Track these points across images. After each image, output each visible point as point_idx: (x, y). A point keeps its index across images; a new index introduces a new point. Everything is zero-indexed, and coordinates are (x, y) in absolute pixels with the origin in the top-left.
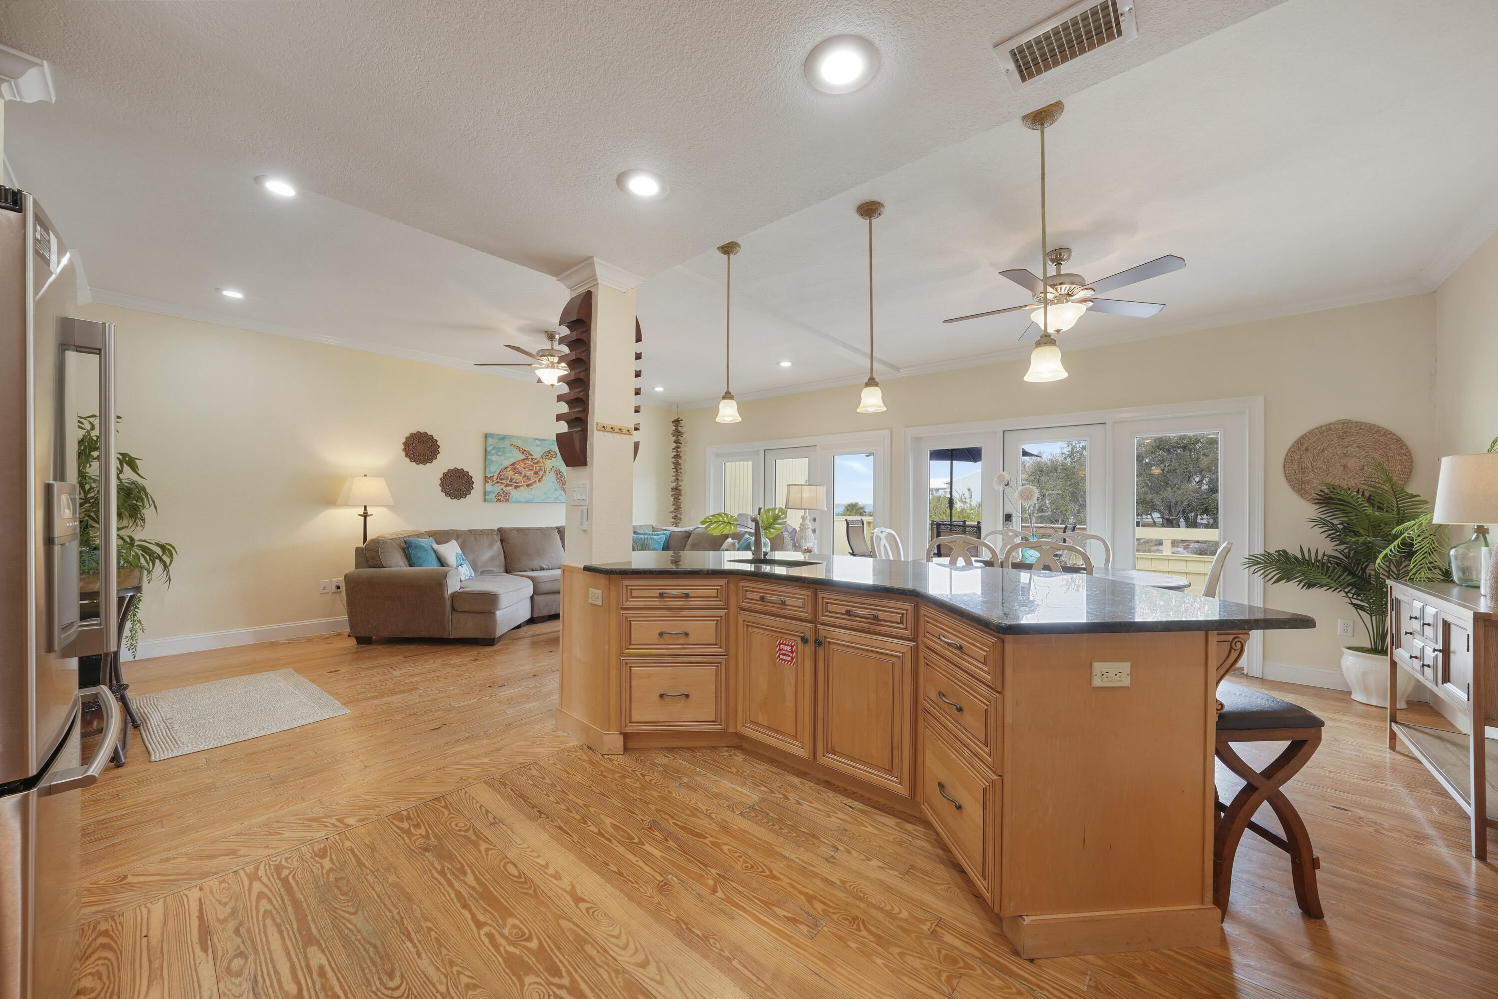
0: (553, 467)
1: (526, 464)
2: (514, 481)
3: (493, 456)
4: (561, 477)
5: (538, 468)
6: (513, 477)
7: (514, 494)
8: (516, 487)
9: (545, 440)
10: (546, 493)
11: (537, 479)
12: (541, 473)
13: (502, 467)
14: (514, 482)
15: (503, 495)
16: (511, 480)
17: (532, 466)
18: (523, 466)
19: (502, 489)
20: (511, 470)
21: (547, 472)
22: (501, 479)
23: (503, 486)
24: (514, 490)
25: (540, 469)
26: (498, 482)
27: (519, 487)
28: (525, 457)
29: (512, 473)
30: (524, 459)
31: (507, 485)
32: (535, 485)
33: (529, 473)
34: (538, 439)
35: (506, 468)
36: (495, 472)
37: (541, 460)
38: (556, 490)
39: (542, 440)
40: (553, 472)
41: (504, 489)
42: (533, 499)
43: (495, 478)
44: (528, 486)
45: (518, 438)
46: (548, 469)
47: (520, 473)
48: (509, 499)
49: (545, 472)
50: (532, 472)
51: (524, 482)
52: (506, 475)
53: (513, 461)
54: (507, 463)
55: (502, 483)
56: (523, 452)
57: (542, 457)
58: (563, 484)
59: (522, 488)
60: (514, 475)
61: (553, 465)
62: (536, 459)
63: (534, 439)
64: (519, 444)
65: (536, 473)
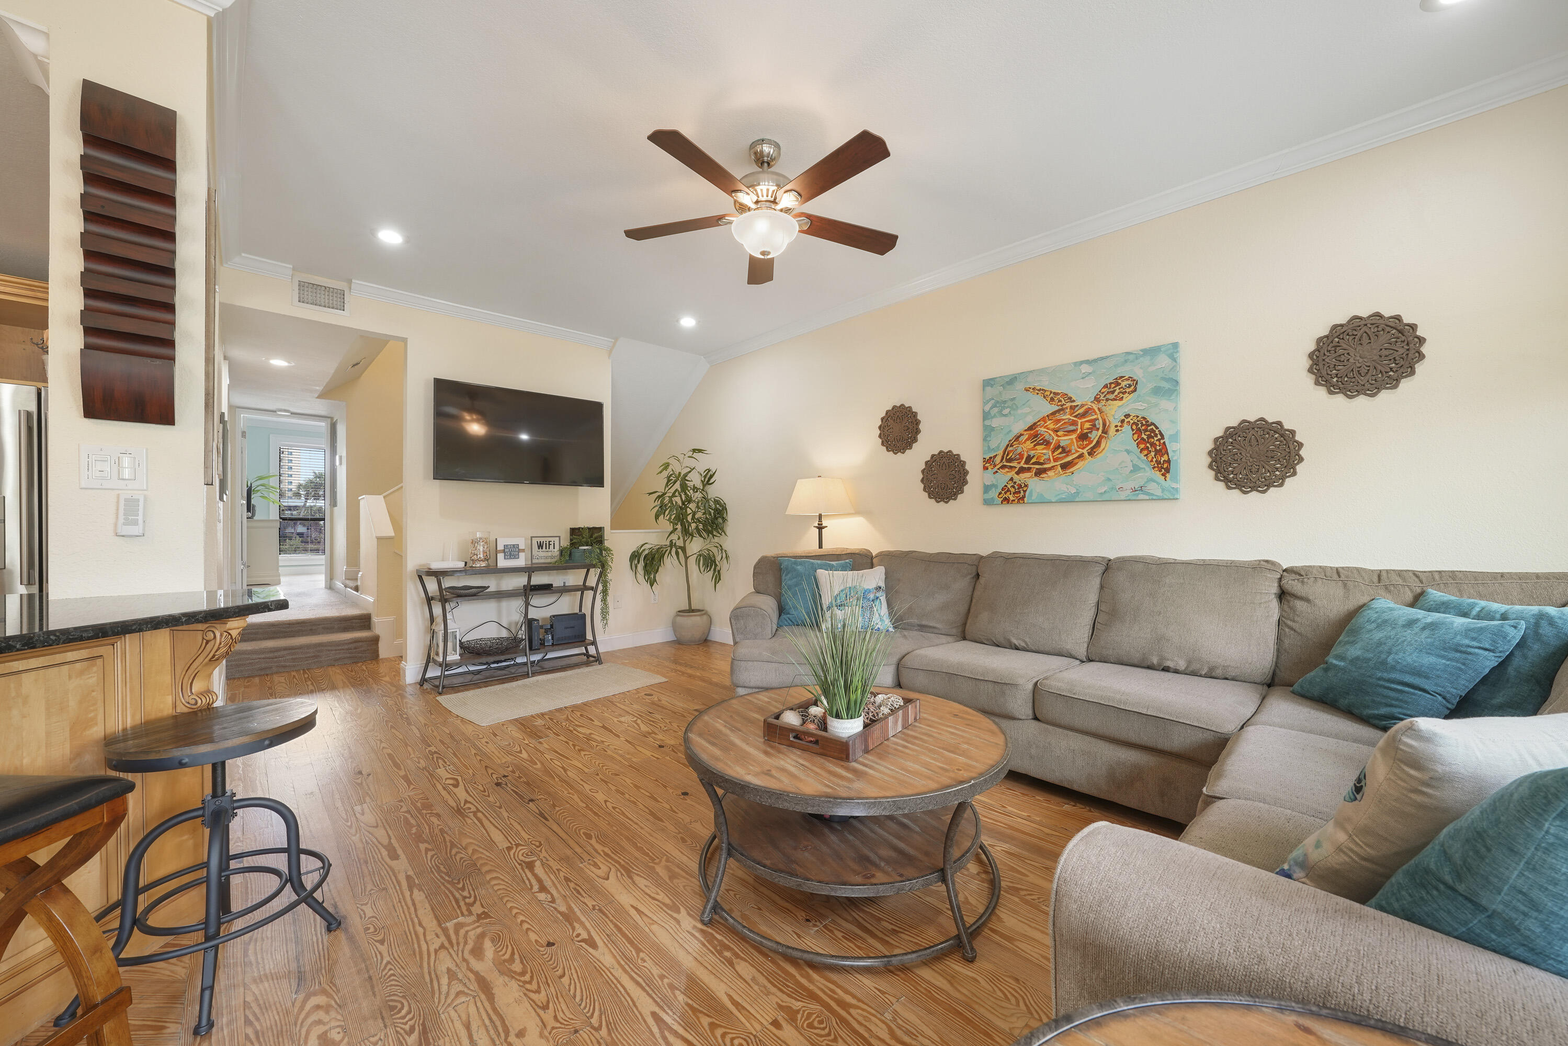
0: (1127, 416)
1: (1059, 421)
2: (1034, 460)
3: (994, 420)
4: (1149, 437)
5: (1087, 425)
6: (1032, 453)
7: (1036, 486)
8: (1039, 473)
9: (1102, 359)
10: (1109, 480)
11: (1085, 451)
12: (1095, 436)
13: (1011, 436)
14: (1033, 464)
15: (1013, 490)
16: (1029, 458)
17: (1074, 423)
18: (1052, 426)
19: (1012, 479)
20: (1027, 440)
21: (1112, 431)
22: (1010, 460)
23: (1012, 473)
24: (1036, 478)
25: (1094, 427)
26: (1003, 467)
27: (1045, 471)
28: (1057, 408)
29: (1029, 445)
30: (1054, 413)
31: (1021, 471)
32: (1081, 464)
33: (1065, 441)
34: (1087, 362)
35: (1017, 438)
36: (998, 447)
37: (1095, 407)
38: (1136, 469)
39: (1095, 361)
40: (1127, 428)
41: (1016, 478)
42: (1077, 493)
43: (998, 459)
44: (1065, 467)
45: (1042, 371)
46: (1113, 422)
47: (1047, 443)
48: (1024, 497)
49: (1105, 431)
50: (1074, 436)
51: (1055, 460)
52: (1019, 450)
53: (1030, 420)
54: (1019, 427)
55: (1011, 467)
56: (1052, 397)
57: (1097, 399)
58: (1157, 452)
59: (1050, 473)
60: (1033, 449)
61: (1126, 410)
62: (1082, 406)
63: (1075, 364)
64: (1045, 383)
65: (1083, 437)
